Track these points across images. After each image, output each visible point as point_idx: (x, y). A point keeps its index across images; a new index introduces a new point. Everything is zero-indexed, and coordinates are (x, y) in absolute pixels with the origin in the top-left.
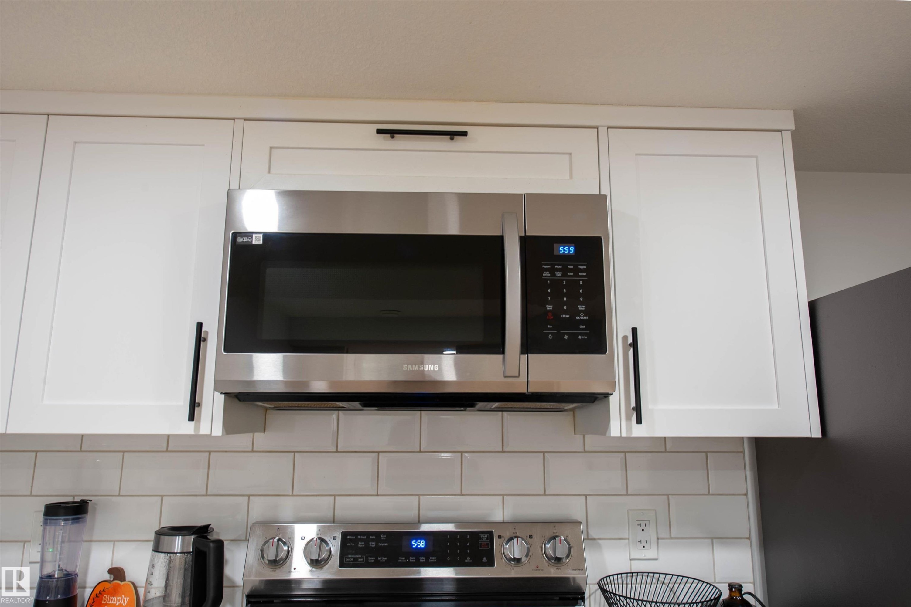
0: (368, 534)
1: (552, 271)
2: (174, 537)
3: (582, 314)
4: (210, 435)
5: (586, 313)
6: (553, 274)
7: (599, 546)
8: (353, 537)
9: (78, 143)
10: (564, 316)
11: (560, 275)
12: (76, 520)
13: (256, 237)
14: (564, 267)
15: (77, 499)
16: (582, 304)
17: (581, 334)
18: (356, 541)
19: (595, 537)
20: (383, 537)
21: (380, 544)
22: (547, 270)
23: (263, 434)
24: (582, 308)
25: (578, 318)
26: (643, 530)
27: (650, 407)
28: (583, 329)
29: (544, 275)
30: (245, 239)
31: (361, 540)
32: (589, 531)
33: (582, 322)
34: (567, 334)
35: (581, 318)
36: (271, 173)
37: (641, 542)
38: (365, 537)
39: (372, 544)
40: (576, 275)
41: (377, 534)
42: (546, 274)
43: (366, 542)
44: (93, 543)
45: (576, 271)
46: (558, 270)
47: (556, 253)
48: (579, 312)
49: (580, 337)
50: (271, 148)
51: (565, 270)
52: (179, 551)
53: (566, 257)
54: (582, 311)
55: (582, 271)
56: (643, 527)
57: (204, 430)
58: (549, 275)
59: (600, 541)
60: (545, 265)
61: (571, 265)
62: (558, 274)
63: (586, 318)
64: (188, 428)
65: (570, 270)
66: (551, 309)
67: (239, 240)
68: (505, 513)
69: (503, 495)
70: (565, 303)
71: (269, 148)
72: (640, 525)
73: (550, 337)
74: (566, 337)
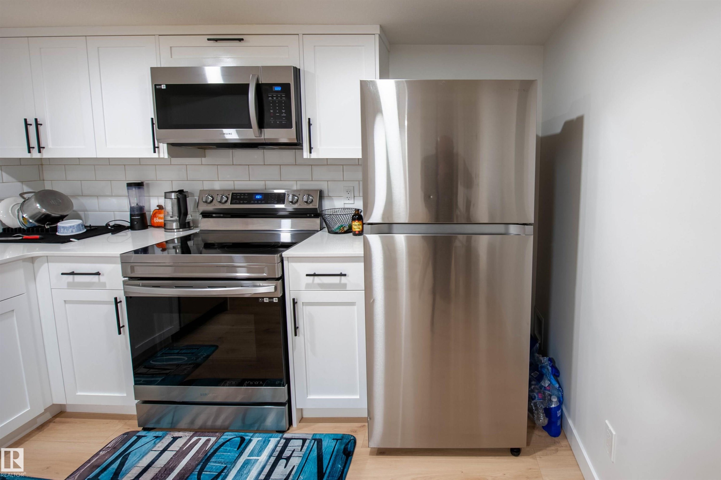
0: (241, 193)
1: (272, 97)
2: (171, 194)
3: (284, 114)
4: (164, 158)
5: (285, 113)
6: (273, 99)
7: (332, 199)
8: (236, 195)
9: (100, 47)
10: (277, 114)
11: (275, 99)
12: (139, 188)
13: (163, 86)
14: (277, 95)
15: (140, 182)
16: (283, 109)
17: (284, 121)
18: (237, 196)
19: (331, 196)
20: (246, 194)
21: (245, 197)
22: (270, 97)
23: (205, 158)
24: (284, 111)
25: (282, 115)
26: (348, 193)
27: (318, 147)
28: (284, 119)
29: (269, 99)
30: (159, 87)
31: (239, 196)
32: (329, 194)
33: (284, 117)
34: (278, 121)
35: (284, 115)
36: (173, 57)
37: (347, 198)
38: (240, 195)
39: (242, 197)
40: (281, 99)
41: (244, 194)
42: (270, 98)
43: (240, 196)
44: (151, 197)
45: (281, 97)
46: (274, 97)
47: (274, 90)
48: (282, 113)
49: (283, 122)
50: (171, 47)
51: (277, 97)
52: (174, 198)
53: (277, 92)
54: (284, 112)
55: (284, 97)
56: (348, 192)
57: (162, 156)
58: (271, 99)
59: (332, 197)
60: (270, 95)
61: (279, 95)
62: (275, 98)
63: (285, 115)
64: (156, 155)
65: (279, 97)
66: (272, 112)
67: (157, 87)
68: (297, 187)
69: (296, 181)
70: (277, 110)
71: (169, 48)
72: (347, 192)
73: (272, 122)
74: (278, 122)
